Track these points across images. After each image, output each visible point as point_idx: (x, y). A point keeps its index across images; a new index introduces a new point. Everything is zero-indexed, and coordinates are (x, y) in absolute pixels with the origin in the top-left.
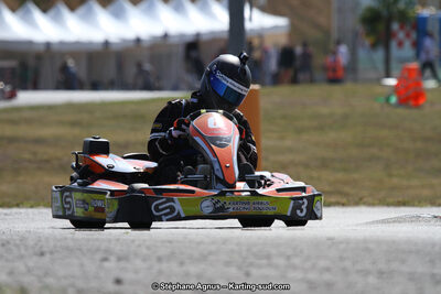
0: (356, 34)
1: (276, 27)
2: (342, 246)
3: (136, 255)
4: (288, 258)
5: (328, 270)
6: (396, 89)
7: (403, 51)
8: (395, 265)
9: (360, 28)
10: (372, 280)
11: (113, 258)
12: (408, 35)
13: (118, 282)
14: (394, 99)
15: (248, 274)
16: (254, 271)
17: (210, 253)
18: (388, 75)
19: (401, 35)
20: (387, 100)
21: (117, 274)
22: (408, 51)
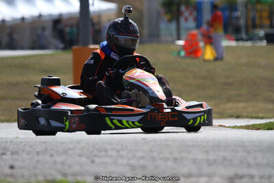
0: (159, 14)
1: (109, 10)
2: (152, 143)
3: (23, 151)
4: (118, 151)
5: (143, 158)
6: (184, 47)
7: (188, 23)
8: (184, 155)
9: (162, 10)
10: (170, 163)
11: (8, 153)
12: (191, 14)
13: (12, 167)
14: (183, 53)
15: (93, 162)
16: (97, 160)
17: (70, 149)
18: (179, 39)
19: (186, 14)
20: (179, 53)
21: (11, 162)
22: (191, 23)
